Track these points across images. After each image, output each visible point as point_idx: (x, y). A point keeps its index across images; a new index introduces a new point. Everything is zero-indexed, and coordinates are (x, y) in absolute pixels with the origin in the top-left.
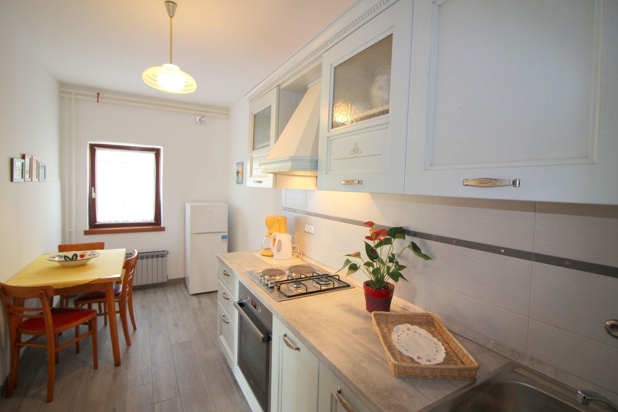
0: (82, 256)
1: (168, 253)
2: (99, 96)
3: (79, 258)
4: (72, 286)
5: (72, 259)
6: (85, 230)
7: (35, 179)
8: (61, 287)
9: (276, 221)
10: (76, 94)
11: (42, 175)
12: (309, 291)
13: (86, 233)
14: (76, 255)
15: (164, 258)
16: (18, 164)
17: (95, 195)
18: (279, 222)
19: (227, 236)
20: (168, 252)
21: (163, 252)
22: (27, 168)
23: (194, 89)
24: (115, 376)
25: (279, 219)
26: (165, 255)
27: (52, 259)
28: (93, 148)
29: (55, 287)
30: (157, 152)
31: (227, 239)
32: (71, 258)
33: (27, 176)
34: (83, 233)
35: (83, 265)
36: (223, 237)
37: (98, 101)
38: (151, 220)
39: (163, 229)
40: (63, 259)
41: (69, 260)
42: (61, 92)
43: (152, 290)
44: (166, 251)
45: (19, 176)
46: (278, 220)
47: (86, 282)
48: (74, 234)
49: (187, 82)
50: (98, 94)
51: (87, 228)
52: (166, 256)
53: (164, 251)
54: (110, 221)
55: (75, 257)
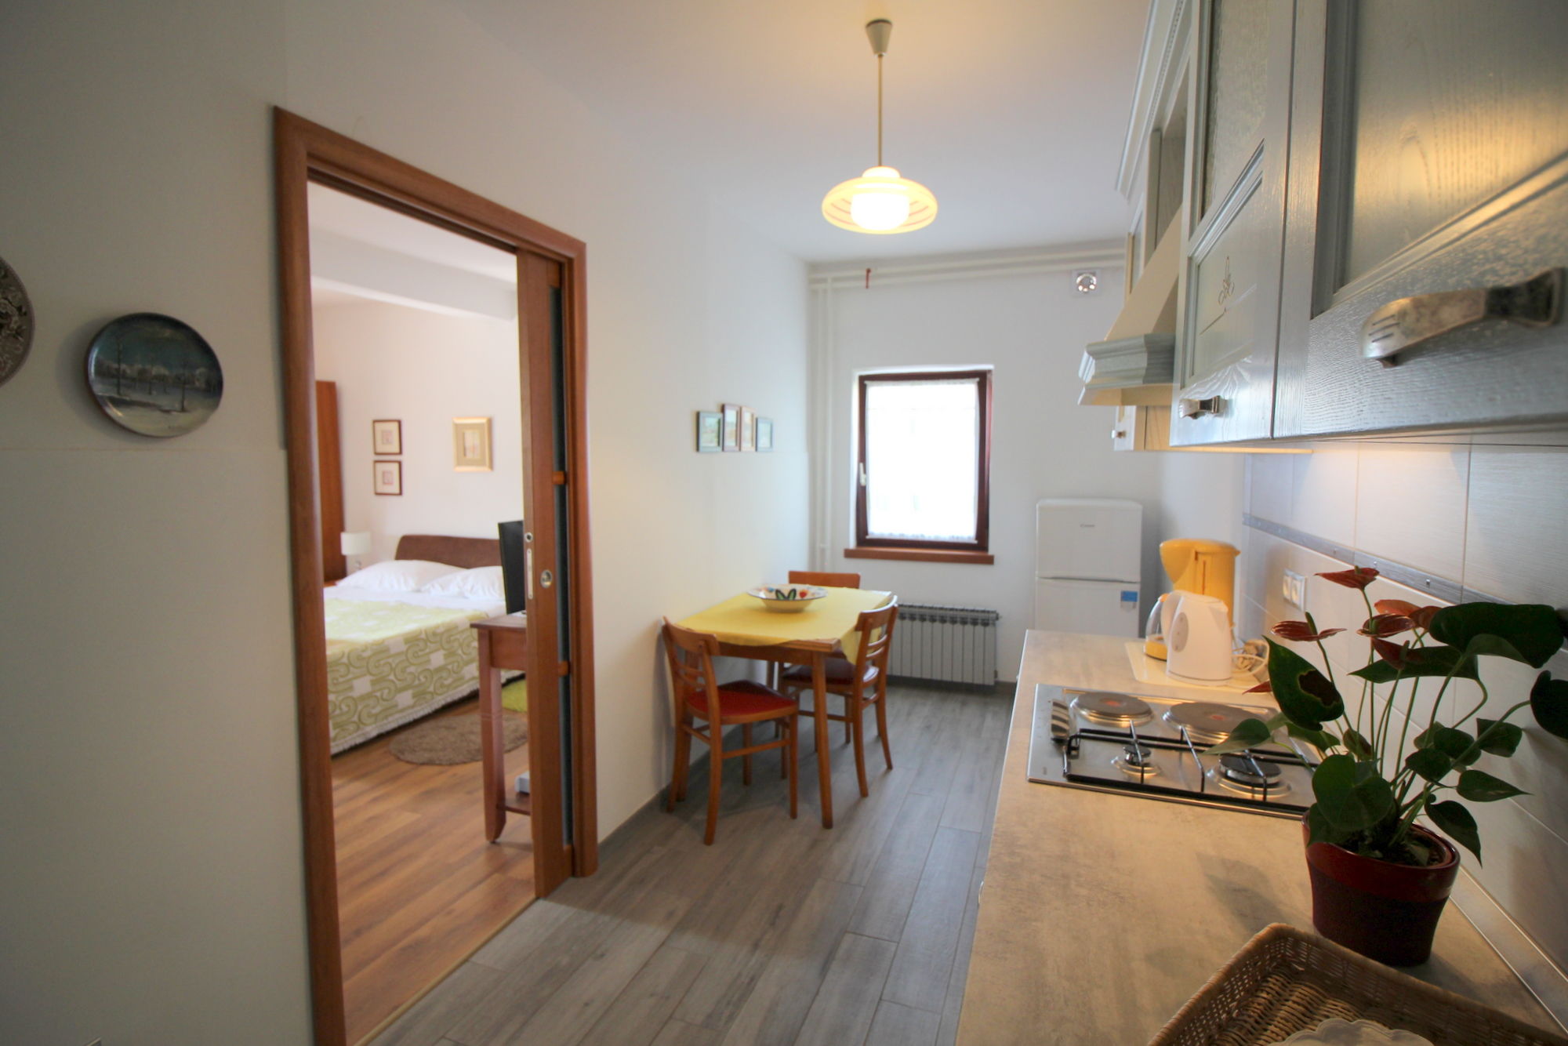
0: (803, 594)
1: (997, 618)
2: (870, 274)
3: (798, 597)
4: (755, 644)
5: (786, 598)
6: (846, 547)
7: (747, 445)
8: (741, 643)
9: (1193, 555)
10: (836, 280)
11: (763, 441)
12: (1207, 791)
13: (849, 554)
14: (794, 591)
15: (988, 629)
16: (710, 423)
17: (866, 480)
18: (1201, 558)
19: (1135, 594)
20: (997, 615)
21: (986, 615)
22: (730, 429)
23: (929, 217)
24: (814, 844)
25: (1200, 549)
26: (991, 622)
27: (754, 593)
28: (863, 381)
29: (719, 639)
30: (982, 379)
31: (1138, 603)
32: (786, 594)
33: (730, 442)
34: (842, 553)
35: (796, 611)
36: (1127, 596)
37: (867, 287)
38: (969, 538)
39: (989, 561)
40: (773, 596)
41: (782, 598)
42: (813, 281)
43: (961, 697)
44: (993, 612)
45: (711, 442)
46: (1197, 553)
47: (777, 642)
48: (828, 553)
49: (916, 202)
50: (869, 271)
51: (852, 544)
52: (994, 624)
53: (988, 612)
54: (903, 535)
55: (792, 594)
